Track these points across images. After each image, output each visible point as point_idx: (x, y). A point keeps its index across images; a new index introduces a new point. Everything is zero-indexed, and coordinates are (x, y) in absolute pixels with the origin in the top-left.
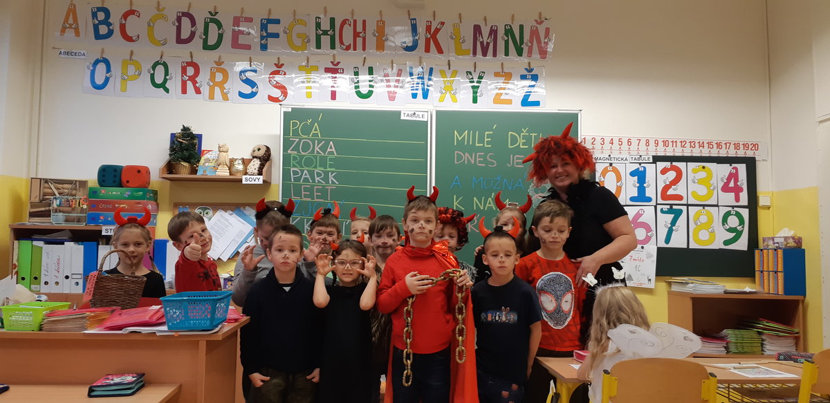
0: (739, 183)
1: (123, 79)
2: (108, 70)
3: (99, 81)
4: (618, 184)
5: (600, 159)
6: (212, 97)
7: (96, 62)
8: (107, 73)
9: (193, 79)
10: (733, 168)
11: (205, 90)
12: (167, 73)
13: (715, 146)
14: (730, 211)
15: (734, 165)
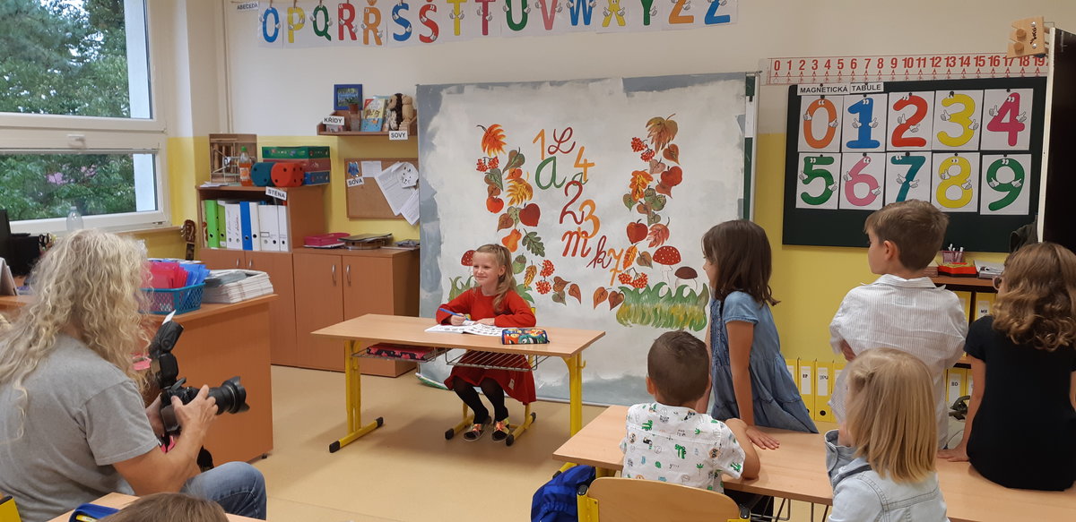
0: (1018, 118)
1: (290, 29)
2: (277, 21)
3: (270, 33)
4: (831, 124)
5: (808, 90)
6: (366, 41)
7: (267, 13)
8: (276, 23)
9: (349, 23)
10: (1011, 96)
11: (360, 34)
12: (327, 19)
13: (988, 62)
14: (1001, 161)
15: (1013, 91)
